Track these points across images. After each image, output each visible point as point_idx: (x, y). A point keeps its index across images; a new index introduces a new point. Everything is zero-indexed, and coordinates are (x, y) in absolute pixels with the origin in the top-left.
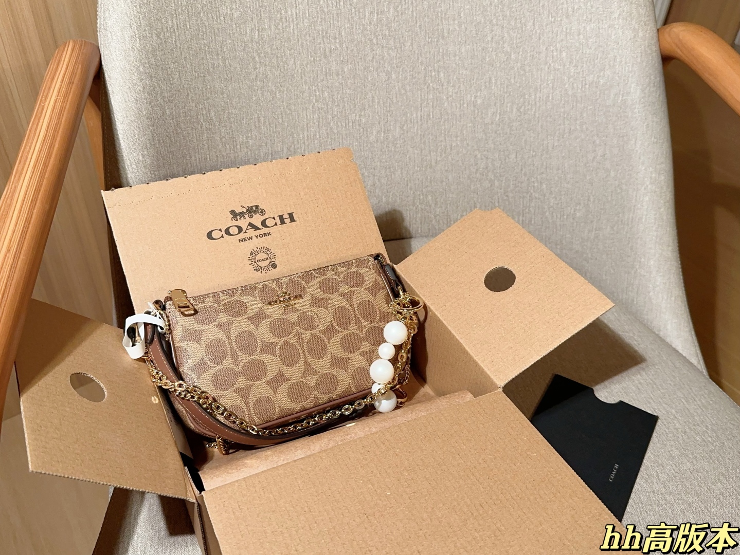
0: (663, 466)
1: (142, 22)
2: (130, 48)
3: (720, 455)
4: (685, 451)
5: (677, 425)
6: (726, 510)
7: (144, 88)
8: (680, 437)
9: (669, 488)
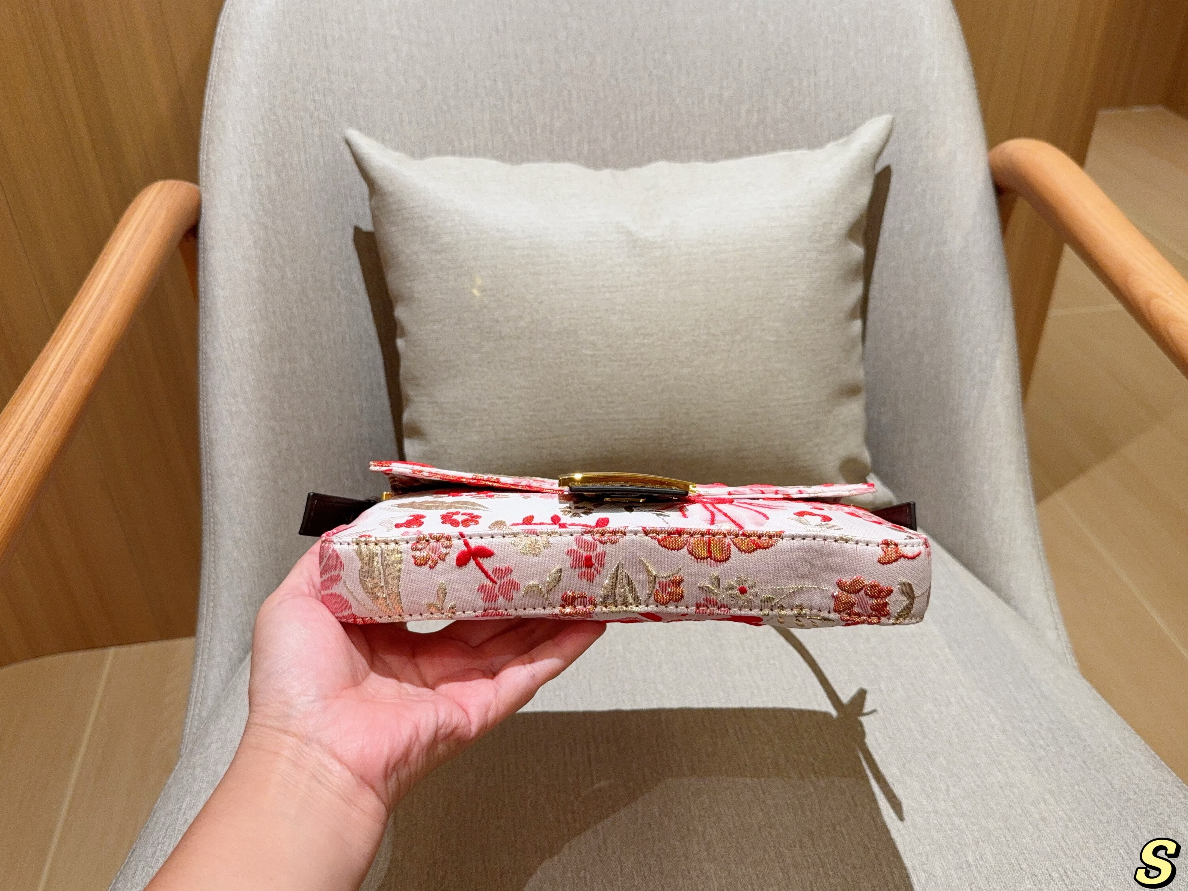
0: (958, 777)
1: (256, 157)
2: (239, 190)
3: (1053, 765)
4: (998, 756)
5: (993, 720)
6: (1044, 842)
7: (255, 242)
8: (995, 737)
9: (962, 807)
